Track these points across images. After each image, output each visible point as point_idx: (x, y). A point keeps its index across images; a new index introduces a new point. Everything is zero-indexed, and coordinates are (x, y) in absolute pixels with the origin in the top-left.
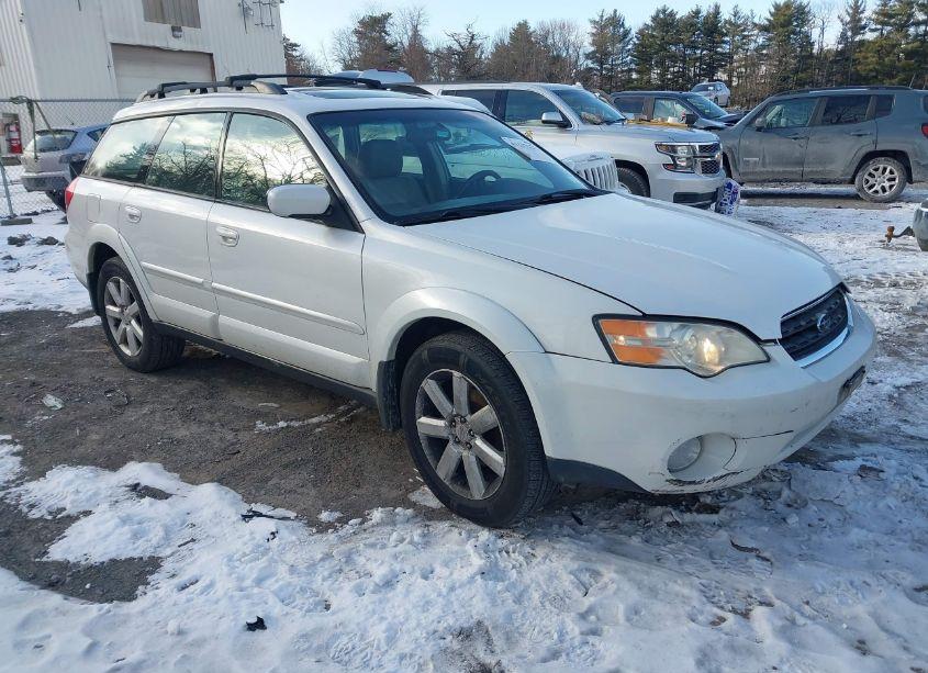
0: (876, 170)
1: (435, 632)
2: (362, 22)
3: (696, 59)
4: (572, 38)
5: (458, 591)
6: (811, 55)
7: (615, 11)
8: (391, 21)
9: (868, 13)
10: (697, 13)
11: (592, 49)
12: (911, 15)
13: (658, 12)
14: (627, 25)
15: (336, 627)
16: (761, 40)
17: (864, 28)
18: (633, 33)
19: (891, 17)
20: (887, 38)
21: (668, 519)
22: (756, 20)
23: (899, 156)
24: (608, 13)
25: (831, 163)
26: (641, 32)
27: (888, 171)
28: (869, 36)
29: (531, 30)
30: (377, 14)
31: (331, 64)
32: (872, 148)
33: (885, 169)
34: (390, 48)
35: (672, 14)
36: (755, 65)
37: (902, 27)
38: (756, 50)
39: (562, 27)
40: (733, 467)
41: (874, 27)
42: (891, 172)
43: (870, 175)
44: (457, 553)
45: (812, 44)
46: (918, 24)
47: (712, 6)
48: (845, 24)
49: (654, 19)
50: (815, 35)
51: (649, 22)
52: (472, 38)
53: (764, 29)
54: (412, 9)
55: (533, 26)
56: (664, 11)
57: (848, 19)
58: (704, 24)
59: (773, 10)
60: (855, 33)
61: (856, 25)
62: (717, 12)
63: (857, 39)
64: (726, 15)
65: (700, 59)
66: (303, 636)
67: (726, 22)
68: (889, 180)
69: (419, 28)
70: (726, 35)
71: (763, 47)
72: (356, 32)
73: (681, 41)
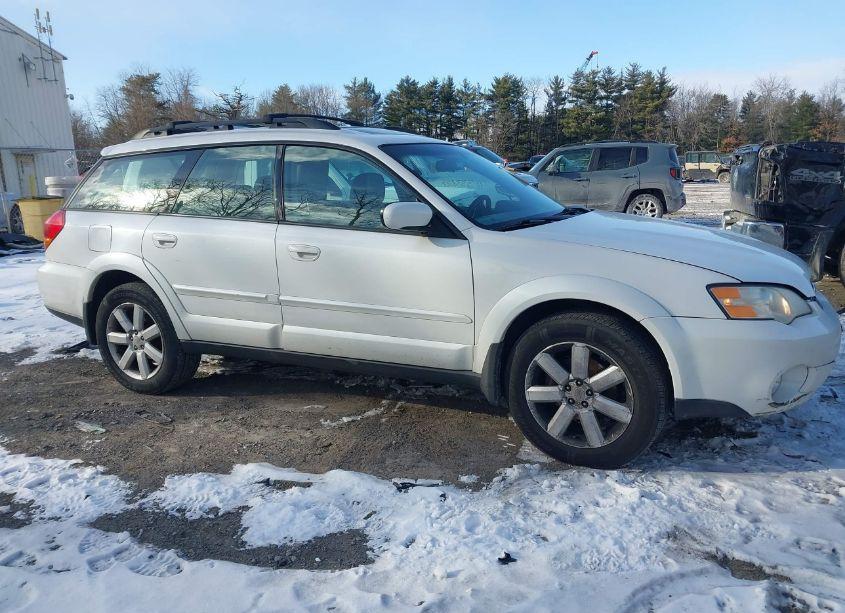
0: (641, 204)
1: (650, 539)
2: (129, 81)
3: (438, 122)
4: (330, 101)
5: (638, 511)
6: (527, 121)
7: (366, 79)
8: (160, 81)
9: (565, 89)
10: (435, 83)
11: (349, 111)
12: (596, 92)
13: (402, 81)
14: (377, 92)
15: (572, 549)
16: (487, 107)
17: (564, 99)
18: (383, 98)
19: (583, 92)
20: (581, 107)
21: (729, 445)
22: (482, 91)
23: (656, 193)
24: (360, 80)
25: (608, 199)
26: (389, 97)
27: (649, 205)
28: (568, 106)
29: (293, 93)
30: (145, 74)
31: (97, 118)
32: (636, 187)
33: (647, 203)
34: (160, 105)
35: (414, 84)
36: (485, 128)
37: (591, 101)
38: (484, 115)
39: (321, 90)
40: (805, 390)
41: (570, 99)
42: (652, 205)
43: (638, 208)
44: (604, 488)
45: (527, 111)
46: (601, 98)
47: (447, 78)
48: (550, 96)
49: (400, 87)
50: (528, 103)
51: (395, 90)
52: (241, 99)
53: (489, 98)
54: (181, 70)
55: (294, 89)
56: (407, 81)
57: (552, 92)
58: (441, 93)
59: (494, 83)
60: (558, 104)
61: (557, 97)
62: (450, 83)
63: (560, 108)
64: (458, 86)
65: (440, 121)
66: (555, 559)
67: (459, 91)
68: (651, 211)
69: (190, 87)
70: (459, 102)
71: (489, 112)
72: (123, 89)
73: (423, 106)
